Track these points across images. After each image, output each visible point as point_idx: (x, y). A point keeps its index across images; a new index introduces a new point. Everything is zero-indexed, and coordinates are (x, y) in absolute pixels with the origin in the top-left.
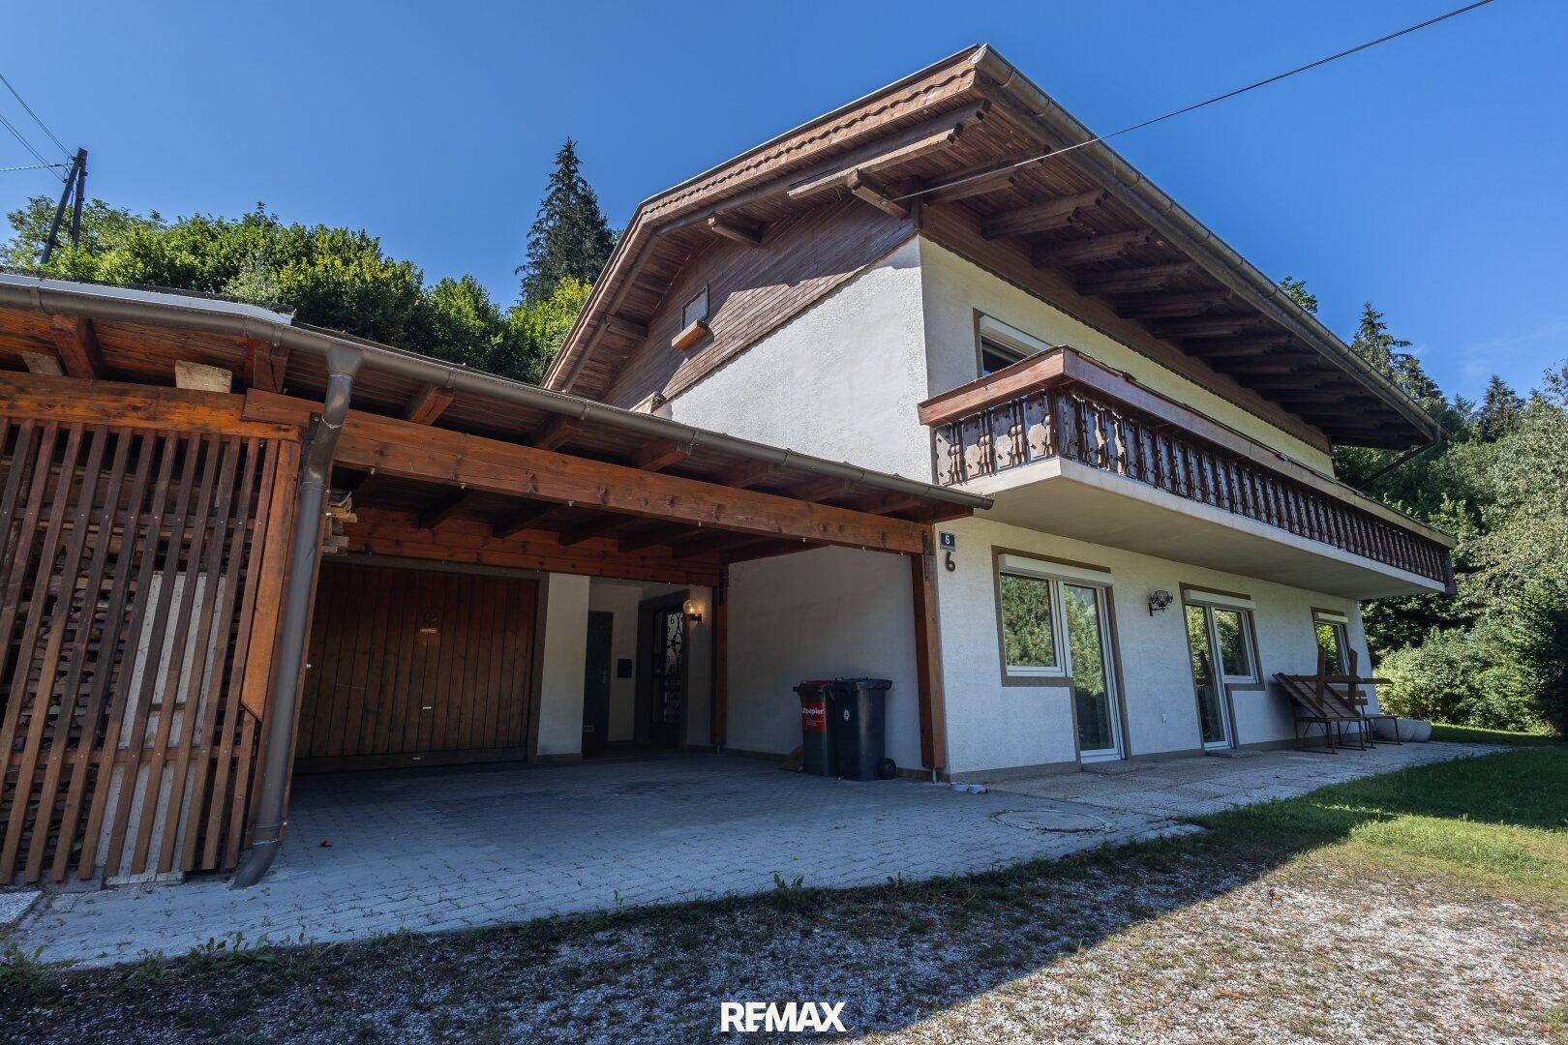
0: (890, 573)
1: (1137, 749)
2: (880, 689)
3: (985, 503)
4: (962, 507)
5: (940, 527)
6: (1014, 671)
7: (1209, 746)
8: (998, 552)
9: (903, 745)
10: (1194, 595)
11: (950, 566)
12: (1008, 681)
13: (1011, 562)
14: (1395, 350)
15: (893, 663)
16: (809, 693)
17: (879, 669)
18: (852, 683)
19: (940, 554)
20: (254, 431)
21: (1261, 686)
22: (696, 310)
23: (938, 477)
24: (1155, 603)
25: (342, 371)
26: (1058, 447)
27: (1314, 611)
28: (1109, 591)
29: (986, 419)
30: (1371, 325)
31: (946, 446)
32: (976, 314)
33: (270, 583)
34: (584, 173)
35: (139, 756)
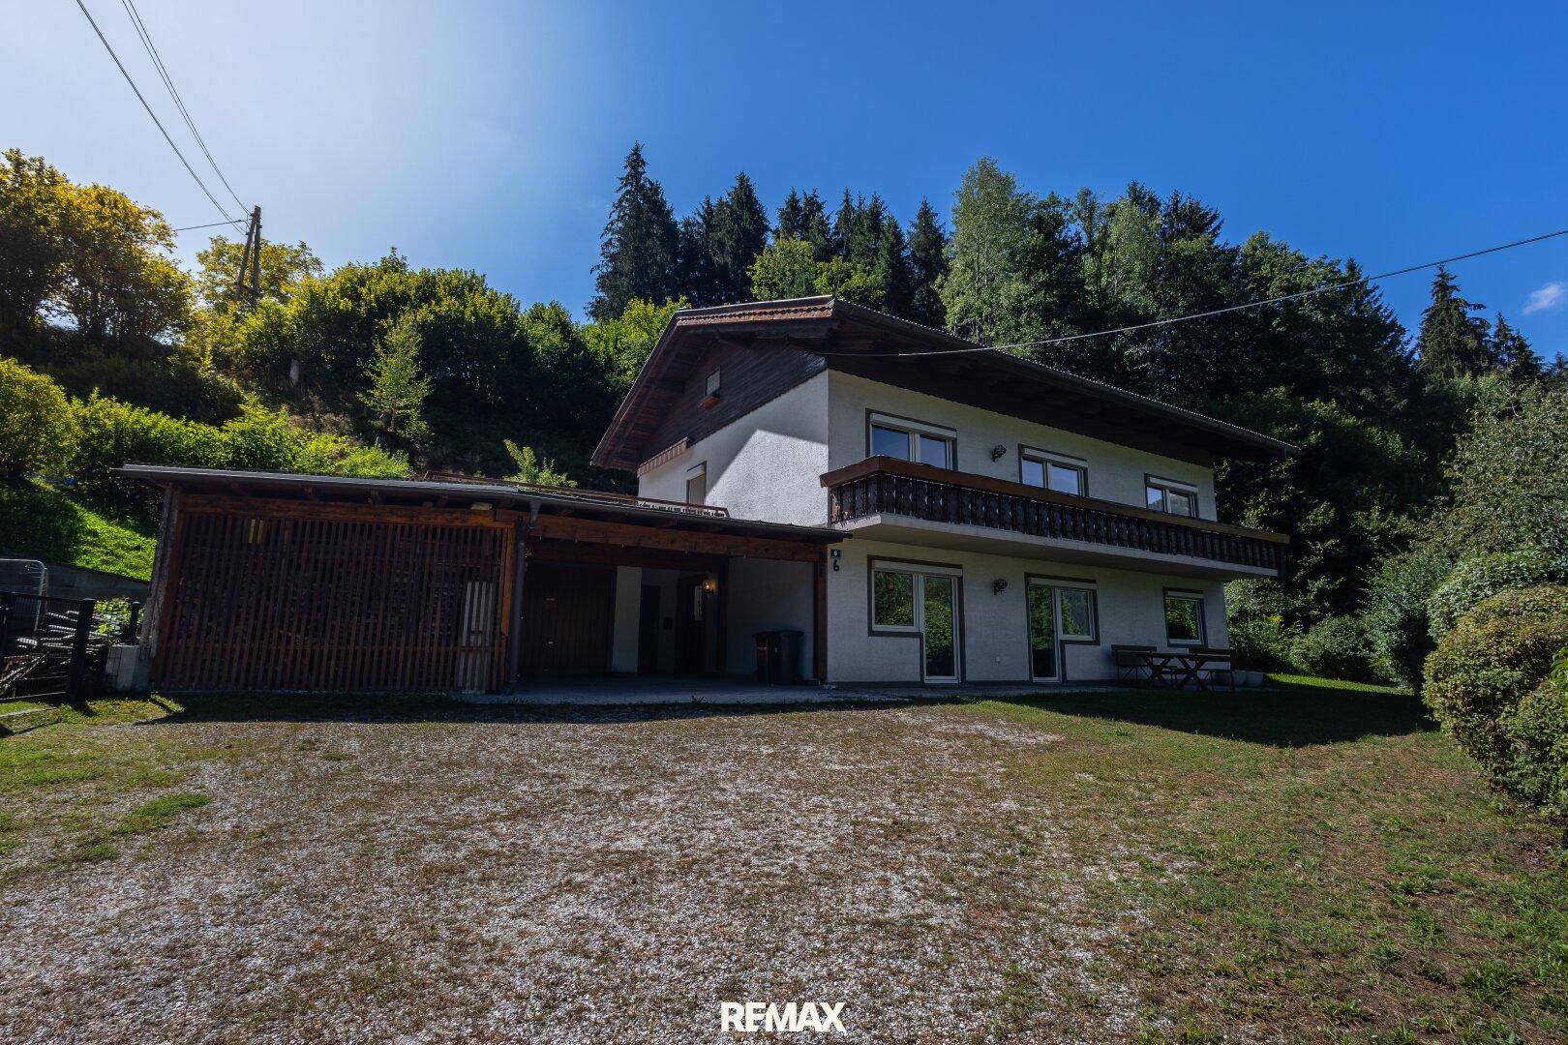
1: (970, 677)
3: (849, 535)
5: (830, 547)
6: (877, 628)
7: (1036, 679)
8: (869, 558)
10: (1037, 581)
11: (836, 568)
12: (872, 633)
13: (879, 565)
14: (1471, 314)
16: (760, 638)
17: (795, 625)
18: (779, 633)
19: (830, 562)
20: (499, 525)
21: (1097, 642)
22: (713, 384)
23: (830, 517)
24: (998, 587)
25: (535, 508)
26: (881, 507)
27: (1165, 590)
28: (960, 579)
29: (853, 486)
30: (1443, 287)
31: (835, 500)
32: (869, 412)
33: (508, 585)
34: (650, 174)
35: (469, 649)
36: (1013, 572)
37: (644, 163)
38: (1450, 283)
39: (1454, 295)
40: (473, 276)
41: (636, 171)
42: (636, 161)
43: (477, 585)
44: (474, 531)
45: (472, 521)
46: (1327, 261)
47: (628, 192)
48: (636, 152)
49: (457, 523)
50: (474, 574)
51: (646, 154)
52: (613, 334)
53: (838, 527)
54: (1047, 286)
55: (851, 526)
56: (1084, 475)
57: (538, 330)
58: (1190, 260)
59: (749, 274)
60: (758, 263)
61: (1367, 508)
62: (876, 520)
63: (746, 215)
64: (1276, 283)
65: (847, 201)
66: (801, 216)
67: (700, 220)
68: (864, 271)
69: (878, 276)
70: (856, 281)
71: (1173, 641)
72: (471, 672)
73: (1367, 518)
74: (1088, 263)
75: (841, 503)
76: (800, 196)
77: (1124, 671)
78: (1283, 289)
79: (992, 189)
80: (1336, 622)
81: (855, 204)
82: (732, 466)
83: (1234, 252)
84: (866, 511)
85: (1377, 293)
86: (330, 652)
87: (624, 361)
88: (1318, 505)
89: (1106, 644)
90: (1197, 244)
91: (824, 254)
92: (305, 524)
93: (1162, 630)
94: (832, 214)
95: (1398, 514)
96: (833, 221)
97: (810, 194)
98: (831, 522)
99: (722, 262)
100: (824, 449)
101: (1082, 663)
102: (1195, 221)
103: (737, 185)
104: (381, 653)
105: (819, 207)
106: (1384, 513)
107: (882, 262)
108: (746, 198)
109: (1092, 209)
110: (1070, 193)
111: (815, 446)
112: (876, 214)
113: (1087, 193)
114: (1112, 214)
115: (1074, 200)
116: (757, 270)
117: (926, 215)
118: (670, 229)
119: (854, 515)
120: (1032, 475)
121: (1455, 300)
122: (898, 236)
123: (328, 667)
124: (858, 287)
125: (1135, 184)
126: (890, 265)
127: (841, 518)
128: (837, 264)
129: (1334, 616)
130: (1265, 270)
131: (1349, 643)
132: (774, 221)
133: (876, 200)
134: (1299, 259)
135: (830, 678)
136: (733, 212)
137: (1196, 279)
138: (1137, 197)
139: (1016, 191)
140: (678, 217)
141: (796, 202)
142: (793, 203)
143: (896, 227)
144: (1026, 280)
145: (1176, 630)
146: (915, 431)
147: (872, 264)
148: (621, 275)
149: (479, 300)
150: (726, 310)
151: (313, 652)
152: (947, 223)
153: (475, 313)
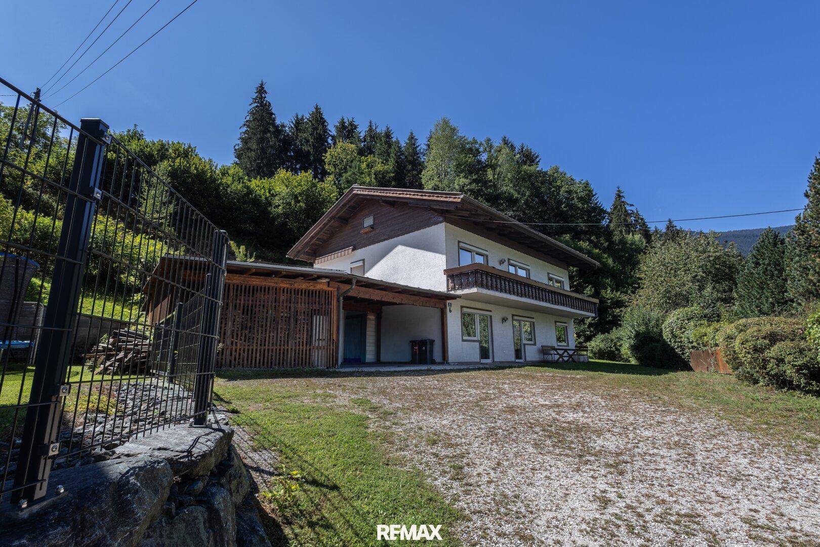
0: (435, 313)
1: (496, 359)
2: (432, 342)
3: (459, 297)
4: (454, 297)
5: (448, 301)
6: (465, 338)
7: (517, 361)
8: (462, 307)
9: (437, 356)
10: (516, 318)
11: (450, 311)
12: (463, 340)
13: (465, 310)
14: (628, 208)
15: (435, 335)
16: (413, 343)
17: (431, 337)
18: (426, 340)
19: (448, 308)
20: (330, 289)
21: (535, 344)
22: (369, 222)
23: (448, 289)
24: (504, 320)
25: (354, 281)
26: (476, 284)
27: (556, 322)
28: (491, 316)
29: (461, 275)
30: (619, 196)
31: (450, 281)
32: (459, 242)
33: (335, 318)
34: (269, 98)
35: (318, 348)
36: (508, 313)
37: (266, 93)
38: (622, 195)
39: (623, 199)
40: (190, 147)
41: (261, 96)
42: (261, 90)
43: (318, 317)
44: (319, 292)
45: (319, 287)
46: (583, 182)
47: (257, 106)
48: (262, 85)
49: (312, 288)
50: (317, 312)
51: (266, 88)
52: (267, 186)
53: (453, 292)
54: (474, 181)
55: (459, 292)
56: (528, 271)
57: (228, 180)
58: (530, 176)
59: (323, 158)
60: (329, 153)
61: (606, 289)
62: (474, 290)
63: (320, 127)
64: (563, 189)
65: (371, 126)
66: (347, 130)
67: (293, 126)
68: (382, 163)
69: (390, 166)
70: (379, 167)
71: (559, 344)
72: (319, 358)
73: (606, 293)
74: (490, 172)
75: (453, 281)
76: (346, 120)
77: (546, 356)
78: (566, 192)
79: (448, 132)
80: (602, 336)
81: (374, 128)
82: (382, 261)
83: (546, 173)
84: (468, 286)
85: (597, 196)
86: (256, 350)
87: (276, 201)
88: (588, 286)
89: (539, 345)
90: (532, 168)
91: (361, 152)
92: (242, 286)
93: (555, 339)
94: (362, 130)
95: (617, 292)
96: (362, 135)
97: (350, 120)
98: (448, 290)
99: (306, 149)
100: (444, 257)
101: (531, 353)
102: (529, 158)
103: (314, 110)
104: (280, 350)
105: (356, 127)
106: (612, 291)
107: (392, 159)
108: (318, 119)
109: (491, 147)
110: (481, 139)
111: (437, 255)
112: (388, 135)
113: (489, 140)
114: (500, 151)
115: (483, 142)
116: (327, 157)
117: (412, 138)
118: (278, 130)
119: (462, 287)
120: (512, 270)
121: (623, 202)
122: (400, 148)
123: (256, 357)
124: (380, 171)
125: (505, 138)
126: (396, 162)
127: (454, 288)
128: (370, 158)
129: (602, 334)
130: (559, 183)
131: (608, 345)
132: (333, 132)
133: (388, 129)
134: (572, 179)
135: (451, 358)
136: (312, 124)
137: (533, 184)
138: (506, 142)
139: (460, 135)
140: (278, 122)
141: (344, 123)
142: (342, 123)
143: (399, 143)
144: (466, 177)
145: (559, 339)
146: (474, 251)
147: (387, 161)
148: (251, 150)
149: (196, 161)
151: (248, 350)
152: (422, 144)
153: (196, 168)
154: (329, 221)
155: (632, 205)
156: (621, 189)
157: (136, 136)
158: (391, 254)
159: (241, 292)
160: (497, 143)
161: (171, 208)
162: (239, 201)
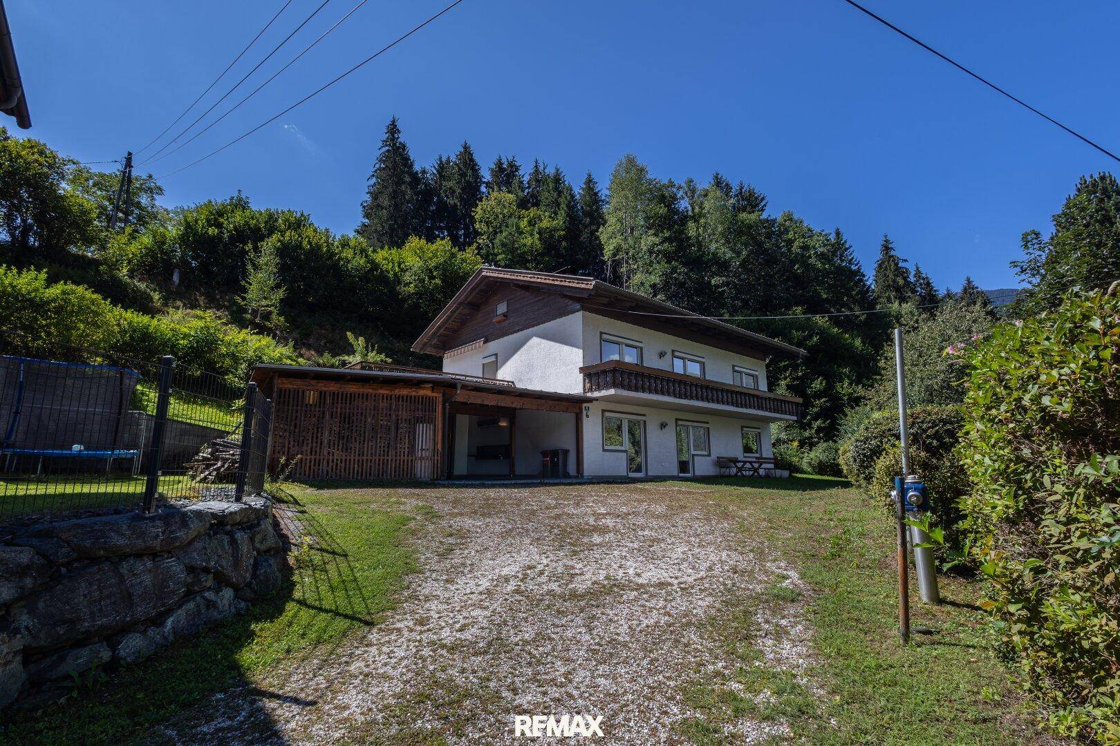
0: (570, 418)
1: (650, 473)
2: (566, 452)
3: (596, 399)
4: (590, 400)
5: (584, 405)
6: (606, 448)
7: (681, 475)
8: (603, 411)
9: (572, 469)
10: (680, 423)
11: (587, 416)
12: (604, 450)
13: (607, 414)
15: (570, 445)
16: (545, 454)
17: (566, 446)
18: (557, 450)
19: (584, 413)
20: (434, 394)
21: (709, 455)
22: (502, 308)
23: (584, 389)
24: (663, 426)
25: (459, 386)
26: (614, 385)
27: (742, 427)
28: (645, 422)
29: (597, 374)
30: (887, 248)
31: (587, 381)
32: (601, 333)
33: (440, 426)
34: (402, 138)
35: (421, 459)
36: (670, 418)
37: (399, 132)
38: (890, 246)
39: (892, 253)
40: (302, 215)
41: (393, 136)
42: (393, 129)
43: (421, 425)
44: (422, 398)
45: (422, 393)
46: (824, 233)
47: (388, 151)
48: (394, 121)
49: (414, 393)
50: (420, 420)
51: (399, 125)
52: (396, 259)
53: (589, 395)
54: (665, 240)
55: (596, 394)
56: (703, 365)
57: (348, 253)
58: (750, 227)
59: (473, 214)
60: (480, 207)
61: (841, 381)
62: (612, 391)
63: (470, 172)
64: (796, 244)
65: (536, 167)
66: (506, 175)
67: (435, 172)
68: (550, 217)
69: (560, 221)
70: (545, 224)
71: (746, 455)
72: (423, 469)
73: (842, 387)
74: (691, 224)
75: (590, 381)
76: (504, 160)
77: (723, 470)
78: (801, 247)
79: (633, 176)
80: (825, 445)
81: (541, 169)
82: (516, 356)
83: (774, 221)
84: (607, 387)
85: (851, 249)
86: (354, 460)
87: (407, 277)
88: (817, 378)
89: (714, 456)
90: (753, 217)
91: (523, 204)
92: (338, 393)
93: (741, 449)
94: (525, 174)
95: (857, 385)
96: (526, 179)
97: (510, 159)
98: (585, 392)
99: (452, 202)
100: (580, 352)
101: (703, 466)
102: (751, 201)
103: (462, 150)
104: (379, 460)
105: (517, 169)
106: (851, 384)
107: (563, 212)
108: (468, 161)
109: (693, 191)
110: (680, 181)
111: (575, 349)
112: (557, 180)
113: (691, 181)
114: (706, 195)
115: (683, 185)
116: (478, 212)
117: (589, 181)
118: (415, 179)
119: (599, 388)
120: (678, 367)
121: (892, 256)
122: (572, 196)
123: (354, 468)
124: (547, 228)
125: (718, 174)
126: (568, 215)
127: (591, 390)
128: (533, 212)
129: (824, 441)
130: (790, 236)
131: (831, 456)
132: (487, 176)
133: (558, 170)
134: (809, 230)
135: (586, 473)
136: (460, 169)
137: (753, 238)
138: (718, 183)
139: (648, 177)
140: (417, 167)
141: (501, 164)
142: (500, 164)
143: (571, 190)
144: (656, 235)
145: (747, 449)
146: (623, 343)
147: (556, 214)
148: (382, 208)
149: (310, 232)
150: (521, 273)
151: (346, 460)
152: (603, 189)
153: (309, 243)
154: (457, 308)
155: (905, 261)
156: (889, 238)
157: (240, 204)
158: (525, 347)
159: (338, 399)
160: (704, 183)
161: (281, 293)
162: (361, 280)
